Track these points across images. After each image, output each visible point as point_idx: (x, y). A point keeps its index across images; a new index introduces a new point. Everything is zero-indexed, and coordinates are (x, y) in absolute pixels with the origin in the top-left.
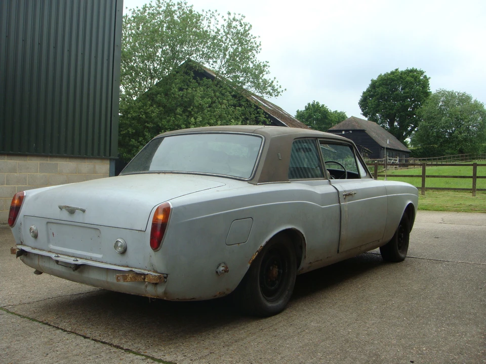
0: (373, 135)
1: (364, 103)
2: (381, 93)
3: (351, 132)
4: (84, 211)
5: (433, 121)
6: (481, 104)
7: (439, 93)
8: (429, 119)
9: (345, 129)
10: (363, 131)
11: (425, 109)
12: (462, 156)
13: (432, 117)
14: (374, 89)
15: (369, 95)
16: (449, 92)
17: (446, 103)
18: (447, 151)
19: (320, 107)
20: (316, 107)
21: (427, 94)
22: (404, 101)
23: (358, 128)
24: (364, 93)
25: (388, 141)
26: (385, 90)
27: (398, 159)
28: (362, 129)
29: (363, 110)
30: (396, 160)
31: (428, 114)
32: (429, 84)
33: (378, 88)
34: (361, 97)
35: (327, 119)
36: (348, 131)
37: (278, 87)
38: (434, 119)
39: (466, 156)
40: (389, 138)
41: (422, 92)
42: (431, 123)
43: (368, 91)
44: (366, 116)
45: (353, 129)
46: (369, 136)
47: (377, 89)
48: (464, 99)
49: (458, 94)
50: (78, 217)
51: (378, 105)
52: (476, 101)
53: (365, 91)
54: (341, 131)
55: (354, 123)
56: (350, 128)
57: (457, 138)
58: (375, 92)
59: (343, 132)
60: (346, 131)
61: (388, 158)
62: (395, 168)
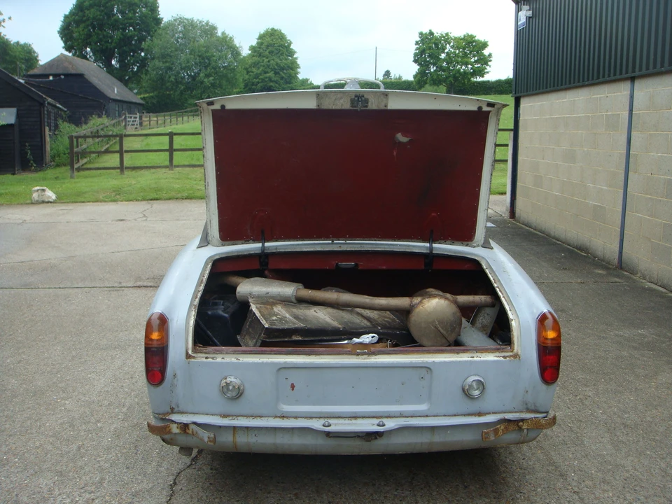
0: (95, 81)
1: (67, 32)
2: (94, 18)
3: (62, 77)
5: (169, 60)
6: (231, 38)
7: (175, 20)
8: (164, 57)
9: (53, 72)
10: (81, 76)
11: (154, 44)
13: (168, 55)
14: (82, 11)
15: (74, 20)
16: (188, 20)
17: (185, 35)
18: (189, 101)
21: (157, 21)
22: (124, 29)
23: (73, 72)
24: (66, 17)
25: (115, 90)
26: (98, 13)
27: (138, 116)
28: (79, 72)
29: (65, 42)
30: (136, 118)
31: (163, 51)
32: (158, 7)
33: (88, 10)
34: (61, 23)
36: (59, 75)
38: (171, 56)
41: (151, 18)
42: (166, 62)
43: (72, 13)
44: (70, 52)
45: (65, 72)
46: (90, 83)
47: (87, 12)
48: (209, 30)
49: (201, 22)
51: (89, 36)
52: (223, 33)
53: (67, 13)
54: (48, 76)
55: (66, 64)
56: (61, 72)
57: (202, 83)
58: (84, 16)
59: (51, 78)
60: (54, 76)
61: (127, 115)
62: (136, 128)
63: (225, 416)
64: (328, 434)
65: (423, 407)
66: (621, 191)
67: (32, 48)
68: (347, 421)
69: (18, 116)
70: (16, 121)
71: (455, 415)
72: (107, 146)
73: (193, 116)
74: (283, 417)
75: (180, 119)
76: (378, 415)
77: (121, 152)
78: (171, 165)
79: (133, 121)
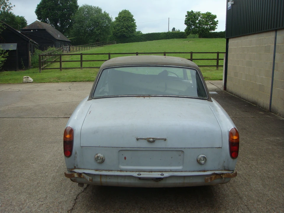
0: (50, 32)
1: (39, 12)
2: (50, 6)
3: (37, 30)
4: (165, 140)
5: (82, 23)
6: (108, 14)
7: (84, 6)
8: (79, 22)
9: (33, 28)
10: (44, 30)
11: (76, 17)
12: (99, 43)
13: (81, 21)
14: (45, 3)
15: (42, 7)
16: (89, 6)
17: (88, 12)
18: (90, 40)
21: (77, 7)
22: (63, 11)
23: (41, 28)
24: (38, 5)
25: (59, 36)
26: (52, 4)
27: (68, 47)
28: (43, 28)
29: (38, 16)
30: (67, 48)
31: (79, 19)
33: (47, 2)
34: (36, 8)
36: (35, 30)
39: (101, 43)
40: (59, 34)
41: (74, 6)
42: (80, 24)
44: (40, 20)
46: (48, 33)
47: (47, 3)
48: (98, 10)
49: (95, 7)
51: (48, 13)
52: (105, 12)
53: (39, 4)
54: (31, 30)
55: (38, 25)
56: (36, 28)
57: (95, 33)
58: (46, 5)
59: (32, 31)
60: (33, 30)
61: (64, 46)
62: (67, 52)
63: (97, 170)
64: (140, 178)
65: (180, 168)
66: (271, 79)
67: (24, 18)
68: (148, 173)
69: (18, 46)
70: (17, 48)
71: (194, 171)
72: (55, 59)
73: (92, 47)
74: (121, 171)
75: (86, 48)
76: (161, 171)
77: (61, 62)
78: (81, 67)
79: (66, 49)
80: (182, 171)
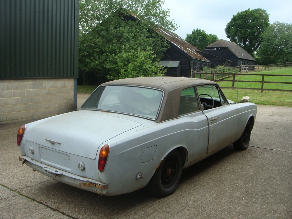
0: (233, 50)
1: (228, 30)
2: (239, 24)
3: (220, 49)
4: (60, 144)
7: (275, 24)
8: (268, 40)
9: (216, 47)
10: (227, 48)
11: (265, 35)
12: (288, 64)
13: (270, 39)
14: (235, 21)
15: (231, 25)
16: (281, 23)
17: (279, 31)
18: (278, 60)
19: (201, 32)
20: (199, 32)
21: (267, 25)
22: (253, 29)
23: (224, 47)
24: (228, 24)
25: (242, 54)
26: (241, 22)
27: (248, 66)
28: (227, 47)
29: (227, 35)
30: (247, 67)
31: (268, 37)
32: (268, 18)
33: (237, 20)
34: (226, 26)
35: (205, 39)
36: (218, 48)
37: (175, 25)
38: (271, 40)
39: (290, 63)
40: (243, 52)
41: (264, 23)
42: (269, 43)
43: (231, 22)
44: (229, 38)
45: (221, 47)
46: (230, 51)
49: (287, 24)
50: (56, 147)
51: (237, 32)
53: (229, 22)
54: (214, 48)
55: (221, 43)
56: (219, 46)
57: (285, 52)
58: (235, 23)
59: (215, 49)
60: (216, 48)
61: (242, 65)
62: (246, 71)
63: (31, 159)
64: (46, 171)
65: (70, 170)
70: (178, 66)
72: (222, 78)
73: (278, 67)
75: (271, 68)
77: (234, 81)
79: (245, 68)
80: (71, 173)
